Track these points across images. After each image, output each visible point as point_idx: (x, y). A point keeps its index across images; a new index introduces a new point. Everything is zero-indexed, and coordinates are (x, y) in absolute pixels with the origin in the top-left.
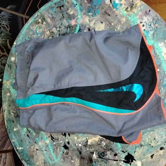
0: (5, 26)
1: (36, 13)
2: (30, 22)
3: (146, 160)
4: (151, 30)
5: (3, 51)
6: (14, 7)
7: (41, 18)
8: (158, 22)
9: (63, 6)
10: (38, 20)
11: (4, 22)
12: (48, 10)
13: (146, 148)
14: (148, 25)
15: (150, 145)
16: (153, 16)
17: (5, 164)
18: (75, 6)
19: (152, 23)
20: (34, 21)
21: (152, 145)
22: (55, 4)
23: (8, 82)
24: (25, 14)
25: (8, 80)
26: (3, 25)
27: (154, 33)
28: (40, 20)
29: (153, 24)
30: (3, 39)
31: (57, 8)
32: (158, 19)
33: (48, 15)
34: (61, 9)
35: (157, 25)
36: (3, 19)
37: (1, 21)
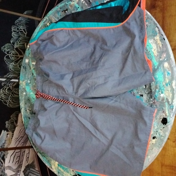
0: (23, 30)
2: (40, 26)
5: (21, 54)
6: (30, 12)
7: (49, 22)
8: (148, 20)
9: (67, 10)
10: (47, 24)
11: (21, 27)
12: (55, 14)
18: (77, 9)
20: (43, 25)
22: (61, 8)
23: (24, 82)
25: (23, 81)
26: (21, 29)
28: (48, 24)
30: (21, 43)
31: (62, 12)
32: (148, 18)
33: (54, 19)
34: (65, 12)
35: (147, 23)
36: (21, 24)
37: (18, 26)
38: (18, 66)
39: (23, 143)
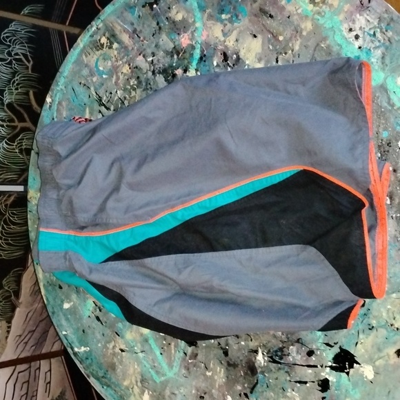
0: (22, 57)
1: (93, 23)
2: (81, 45)
3: (384, 362)
4: (376, 48)
5: (22, 119)
6: (38, 8)
7: (107, 35)
8: (392, 25)
9: (156, 2)
10: (100, 40)
11: (17, 47)
12: (122, 13)
13: (383, 332)
14: (368, 34)
15: (392, 325)
16: (378, 11)
17: (48, 385)
19: (379, 30)
20: (91, 42)
21: (396, 326)
24: (67, 24)
26: (17, 54)
27: (383, 54)
28: (104, 40)
29: (381, 31)
30: (19, 91)
31: (143, 6)
32: (392, 19)
33: (121, 26)
34: (152, 9)
35: (391, 33)
36: (15, 40)
37: (9, 46)
38: (17, 151)
39: (34, 347)
